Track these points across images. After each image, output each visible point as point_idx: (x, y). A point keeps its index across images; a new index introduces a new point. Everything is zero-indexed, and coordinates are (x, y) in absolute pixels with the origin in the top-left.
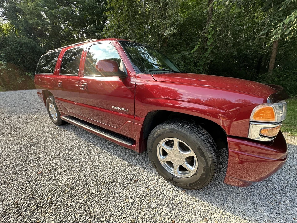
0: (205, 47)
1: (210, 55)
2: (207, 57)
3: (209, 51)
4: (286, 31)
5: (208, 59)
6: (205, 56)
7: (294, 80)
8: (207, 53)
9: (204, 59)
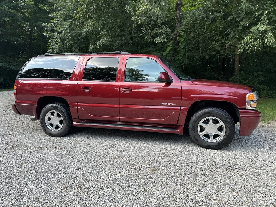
0: (178, 50)
1: (183, 58)
2: (181, 60)
3: (182, 53)
4: (246, 47)
5: (182, 62)
6: (178, 59)
7: (257, 83)
8: (179, 55)
9: (178, 62)
